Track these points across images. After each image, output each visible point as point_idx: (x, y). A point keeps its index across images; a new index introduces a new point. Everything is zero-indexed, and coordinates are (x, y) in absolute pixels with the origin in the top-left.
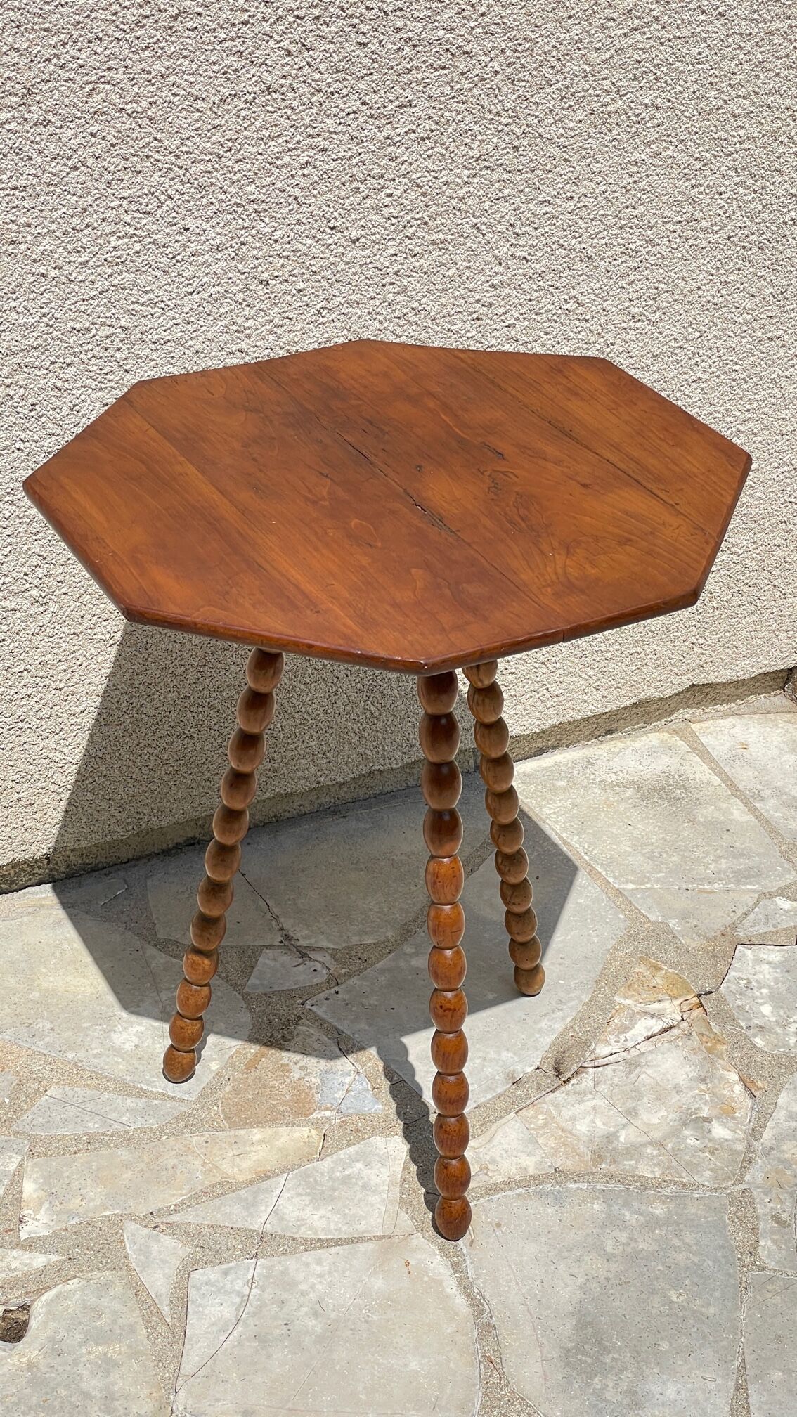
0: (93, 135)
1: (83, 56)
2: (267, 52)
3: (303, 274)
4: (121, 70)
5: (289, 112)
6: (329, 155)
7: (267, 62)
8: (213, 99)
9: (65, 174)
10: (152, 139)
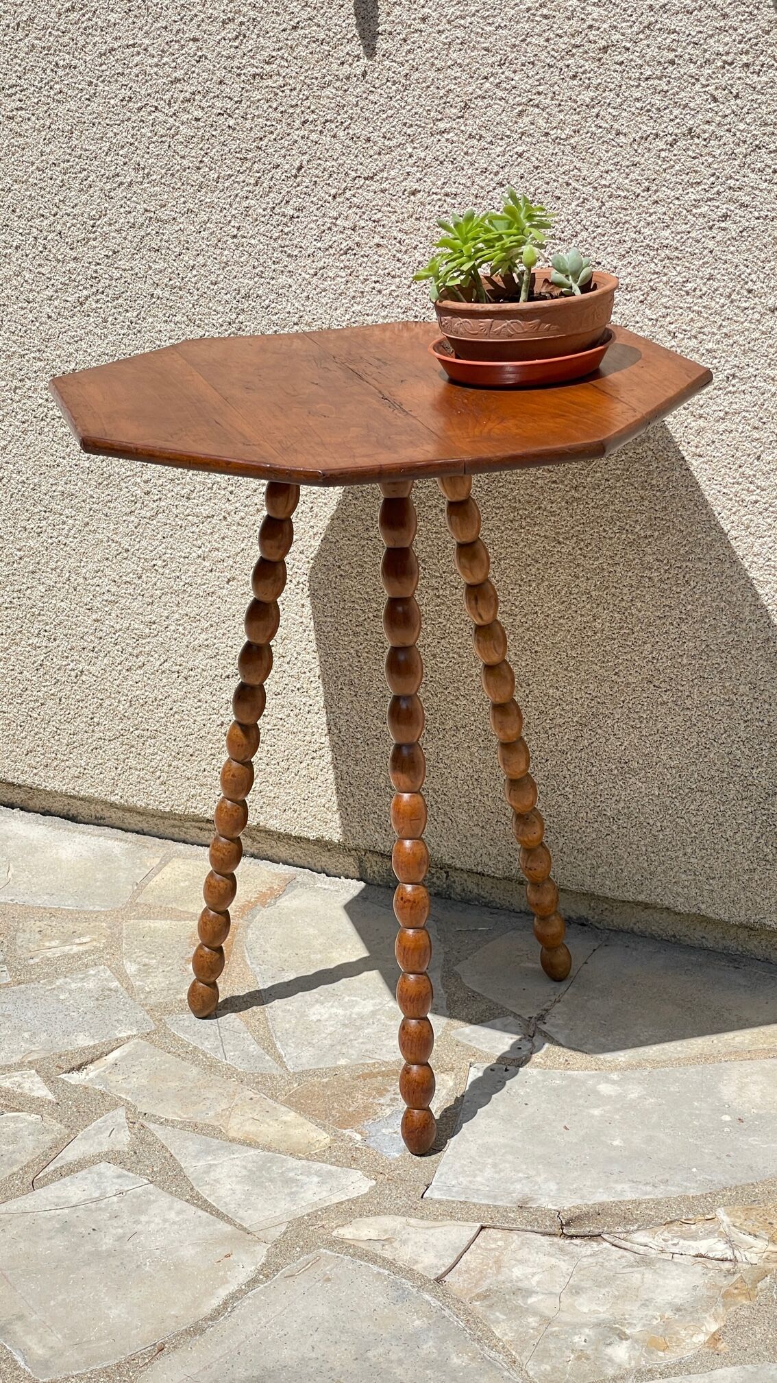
0: (520, 155)
1: (516, 78)
2: (692, 95)
3: (714, 334)
4: (551, 95)
5: (710, 160)
6: (751, 212)
7: (691, 105)
8: (634, 135)
9: (491, 189)
10: (572, 167)
